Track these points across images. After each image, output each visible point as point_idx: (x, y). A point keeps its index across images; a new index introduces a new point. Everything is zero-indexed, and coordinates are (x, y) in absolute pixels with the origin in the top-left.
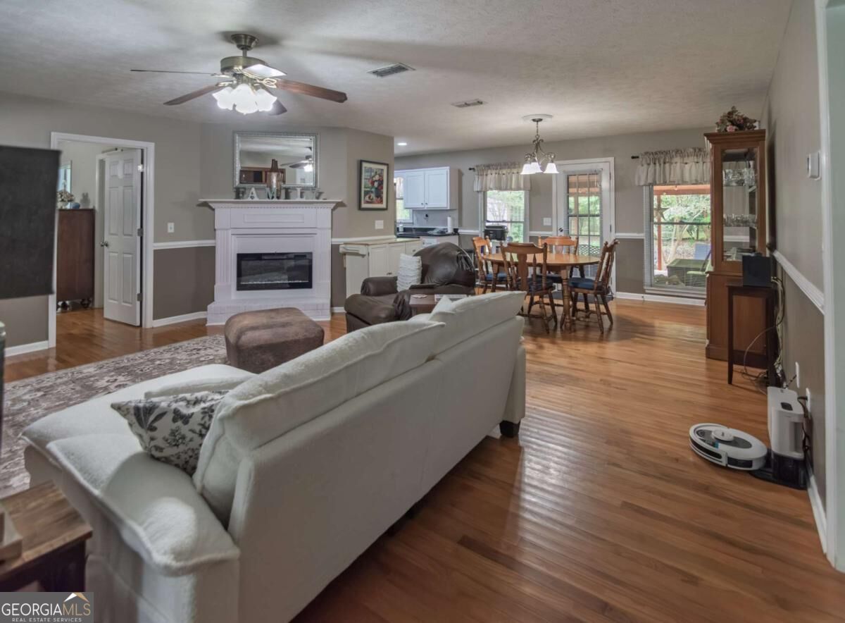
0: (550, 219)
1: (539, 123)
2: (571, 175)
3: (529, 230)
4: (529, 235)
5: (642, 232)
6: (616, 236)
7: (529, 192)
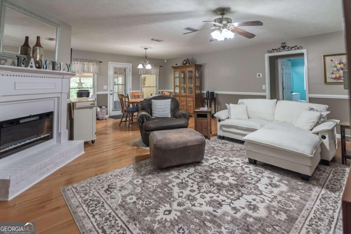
0: (107, 86)
1: (147, 50)
2: (115, 69)
3: (96, 91)
4: (97, 94)
5: (139, 90)
6: (132, 92)
7: (97, 74)
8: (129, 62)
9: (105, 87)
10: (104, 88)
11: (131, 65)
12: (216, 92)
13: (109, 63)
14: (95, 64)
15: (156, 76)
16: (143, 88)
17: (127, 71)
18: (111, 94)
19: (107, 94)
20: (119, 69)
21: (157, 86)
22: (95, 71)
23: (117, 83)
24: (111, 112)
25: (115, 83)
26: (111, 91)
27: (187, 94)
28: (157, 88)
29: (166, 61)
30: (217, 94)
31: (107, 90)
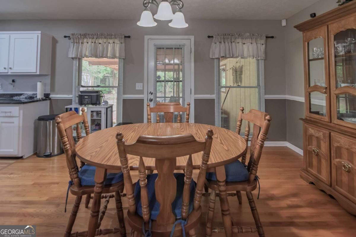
0: (142, 84)
2: (159, 48)
3: (122, 94)
4: (122, 98)
5: (214, 94)
6: (195, 97)
7: (124, 61)
9: (139, 86)
10: (137, 88)
11: (192, 38)
13: (146, 37)
14: (118, 42)
15: (258, 60)
17: (186, 51)
18: (151, 100)
21: (261, 84)
22: (117, 55)
23: (163, 78)
25: (159, 77)
26: (150, 94)
28: (259, 90)
29: (284, 23)
31: (141, 92)
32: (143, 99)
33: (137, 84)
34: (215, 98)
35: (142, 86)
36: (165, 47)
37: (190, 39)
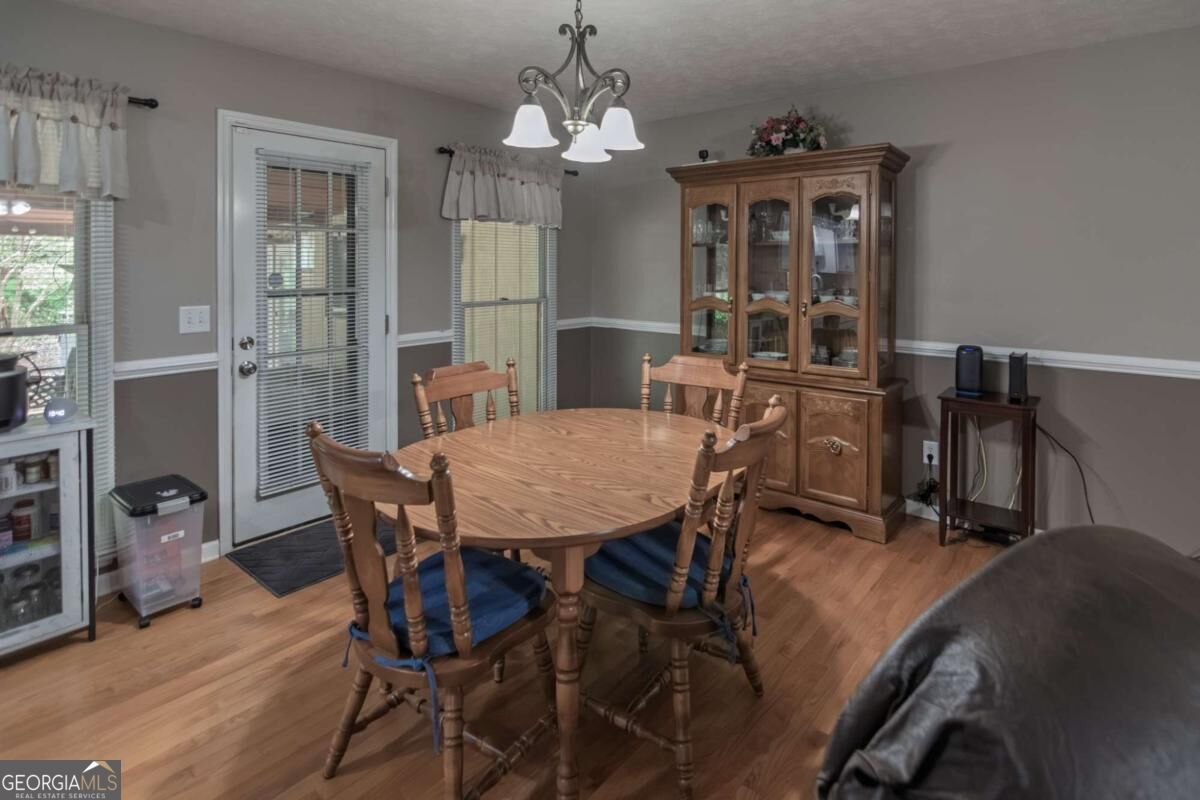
0: (205, 310)
2: (277, 170)
3: (111, 358)
4: (113, 378)
5: (447, 327)
6: (400, 343)
7: (115, 206)
8: (377, 123)
9: (192, 319)
10: (184, 328)
11: (392, 146)
12: (1036, 354)
13: (226, 117)
14: (95, 120)
15: (543, 231)
16: (468, 311)
17: (369, 190)
18: (245, 372)
19: (210, 377)
20: (303, 170)
22: (93, 182)
23: (289, 284)
24: (246, 506)
25: (277, 278)
26: (243, 345)
27: (806, 365)
28: (546, 308)
30: (1047, 372)
31: (206, 341)
32: (215, 371)
33: (182, 308)
34: (453, 340)
35: (207, 318)
36: (299, 166)
37: (384, 149)
